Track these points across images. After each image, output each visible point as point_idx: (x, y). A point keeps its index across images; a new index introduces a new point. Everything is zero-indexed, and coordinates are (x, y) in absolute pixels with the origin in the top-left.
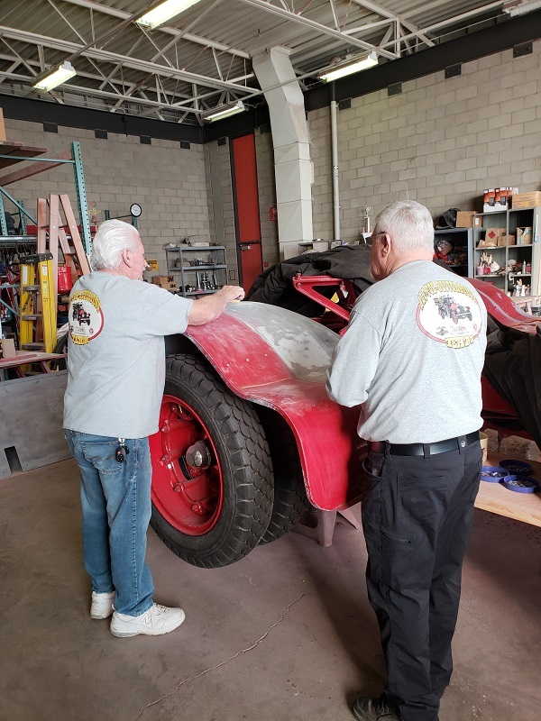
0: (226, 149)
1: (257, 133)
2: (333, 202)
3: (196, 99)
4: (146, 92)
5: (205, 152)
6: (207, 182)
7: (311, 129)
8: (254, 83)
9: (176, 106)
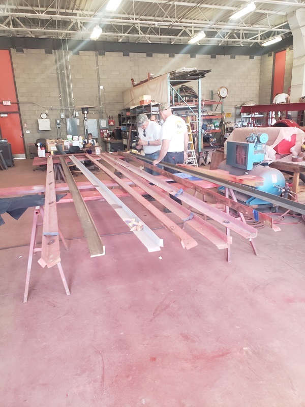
0: (271, 58)
1: (288, 49)
3: (259, 35)
4: (236, 34)
5: (261, 59)
8: (287, 27)
9: (249, 40)
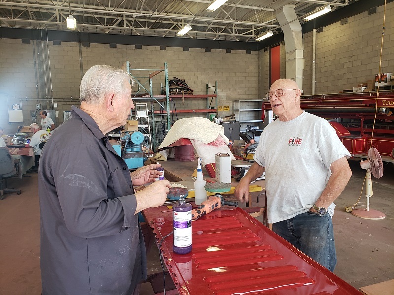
1: (281, 45)
2: (312, 79)
3: (253, 31)
5: (259, 54)
6: (259, 68)
7: (305, 42)
9: (243, 35)
